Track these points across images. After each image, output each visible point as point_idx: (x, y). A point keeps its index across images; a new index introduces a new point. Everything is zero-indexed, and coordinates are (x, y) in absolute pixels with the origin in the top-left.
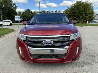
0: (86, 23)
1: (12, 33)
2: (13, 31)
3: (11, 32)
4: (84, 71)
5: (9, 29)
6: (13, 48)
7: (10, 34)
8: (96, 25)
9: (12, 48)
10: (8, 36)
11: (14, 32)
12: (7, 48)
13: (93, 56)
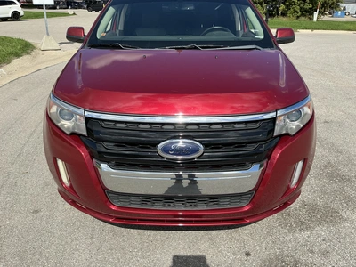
0: (311, 19)
1: (25, 57)
2: (25, 48)
3: (18, 56)
4: (312, 252)
5: (11, 40)
6: (32, 134)
7: (16, 62)
8: (348, 26)
9: (29, 132)
10: (10, 74)
11: (33, 53)
12: (9, 135)
13: (343, 179)
